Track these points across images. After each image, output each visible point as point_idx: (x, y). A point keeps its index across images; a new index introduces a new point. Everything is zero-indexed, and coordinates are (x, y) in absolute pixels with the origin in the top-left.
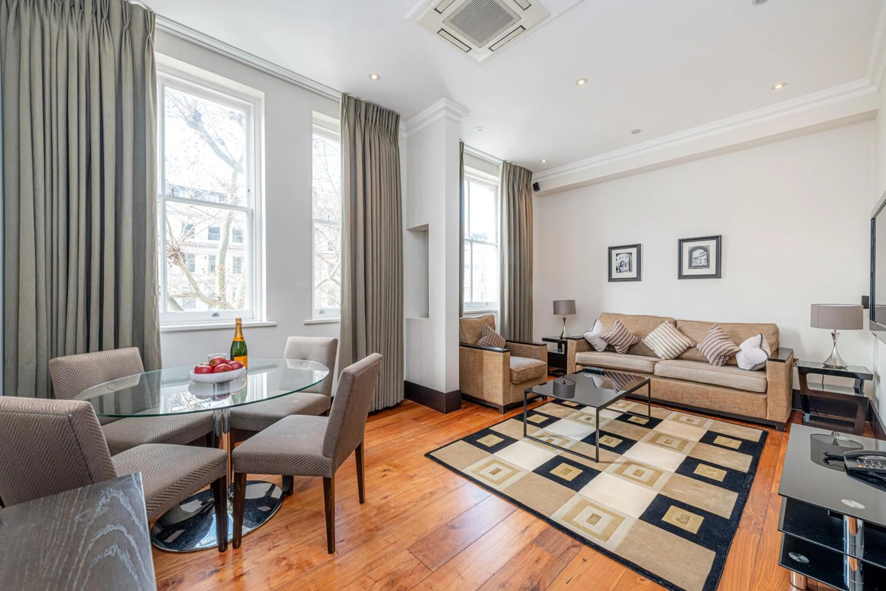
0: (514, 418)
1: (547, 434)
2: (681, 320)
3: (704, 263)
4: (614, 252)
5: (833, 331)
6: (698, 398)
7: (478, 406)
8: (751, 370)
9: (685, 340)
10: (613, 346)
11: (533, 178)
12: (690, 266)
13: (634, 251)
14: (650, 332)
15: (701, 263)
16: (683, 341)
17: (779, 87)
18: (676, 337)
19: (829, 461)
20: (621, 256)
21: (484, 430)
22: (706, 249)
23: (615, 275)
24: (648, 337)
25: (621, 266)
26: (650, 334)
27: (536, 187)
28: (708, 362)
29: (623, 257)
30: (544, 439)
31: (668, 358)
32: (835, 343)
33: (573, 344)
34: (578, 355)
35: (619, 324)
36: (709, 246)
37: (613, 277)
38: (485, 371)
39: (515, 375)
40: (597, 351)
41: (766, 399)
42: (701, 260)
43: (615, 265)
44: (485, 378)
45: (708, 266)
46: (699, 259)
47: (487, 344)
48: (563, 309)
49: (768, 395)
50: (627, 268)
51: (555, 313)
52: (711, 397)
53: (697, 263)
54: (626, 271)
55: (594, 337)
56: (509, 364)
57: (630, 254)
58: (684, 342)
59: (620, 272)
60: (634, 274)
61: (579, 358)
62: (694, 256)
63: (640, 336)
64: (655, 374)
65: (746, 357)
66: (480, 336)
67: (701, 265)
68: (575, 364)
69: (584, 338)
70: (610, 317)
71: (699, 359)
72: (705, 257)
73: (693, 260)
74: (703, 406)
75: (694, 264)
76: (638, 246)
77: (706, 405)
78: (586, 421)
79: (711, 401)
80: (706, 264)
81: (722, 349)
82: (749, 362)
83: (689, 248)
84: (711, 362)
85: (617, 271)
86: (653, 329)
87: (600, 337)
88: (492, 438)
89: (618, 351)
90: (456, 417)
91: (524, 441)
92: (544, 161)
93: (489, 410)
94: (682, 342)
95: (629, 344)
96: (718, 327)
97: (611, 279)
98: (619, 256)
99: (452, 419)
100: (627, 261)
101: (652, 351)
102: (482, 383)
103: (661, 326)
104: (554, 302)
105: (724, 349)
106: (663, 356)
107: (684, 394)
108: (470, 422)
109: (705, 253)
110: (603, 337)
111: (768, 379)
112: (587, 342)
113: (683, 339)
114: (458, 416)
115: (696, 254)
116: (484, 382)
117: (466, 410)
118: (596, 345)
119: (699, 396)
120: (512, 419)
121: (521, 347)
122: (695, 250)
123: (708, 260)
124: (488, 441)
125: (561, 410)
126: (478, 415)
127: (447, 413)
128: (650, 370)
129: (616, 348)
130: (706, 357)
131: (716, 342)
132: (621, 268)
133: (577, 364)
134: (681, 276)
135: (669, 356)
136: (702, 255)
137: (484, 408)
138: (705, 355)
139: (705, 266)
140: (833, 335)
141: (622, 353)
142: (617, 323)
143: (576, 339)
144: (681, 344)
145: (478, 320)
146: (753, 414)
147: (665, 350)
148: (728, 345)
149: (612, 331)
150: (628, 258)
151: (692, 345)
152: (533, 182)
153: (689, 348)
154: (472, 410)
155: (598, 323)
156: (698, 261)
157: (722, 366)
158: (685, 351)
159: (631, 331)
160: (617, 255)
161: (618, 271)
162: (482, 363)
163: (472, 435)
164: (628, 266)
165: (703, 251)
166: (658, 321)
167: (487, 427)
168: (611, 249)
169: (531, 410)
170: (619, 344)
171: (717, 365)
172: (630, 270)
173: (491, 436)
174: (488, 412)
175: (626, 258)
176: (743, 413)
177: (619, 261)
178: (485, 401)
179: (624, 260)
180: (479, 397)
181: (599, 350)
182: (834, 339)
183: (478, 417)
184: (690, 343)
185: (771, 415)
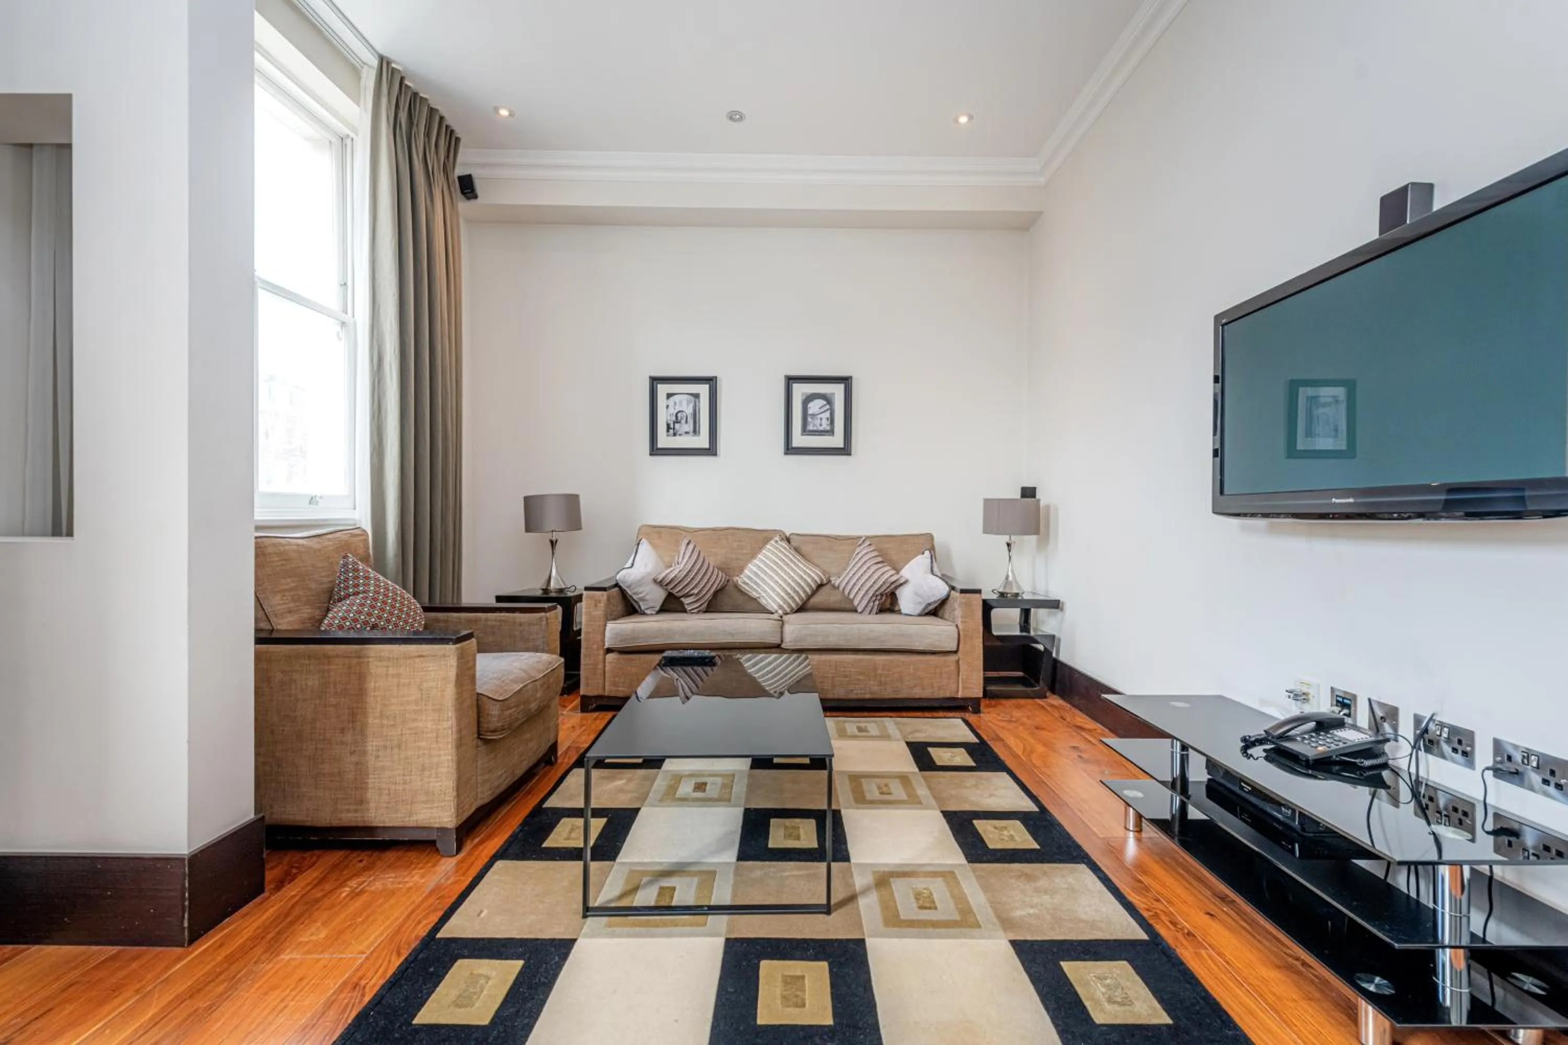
0: (501, 854)
1: (644, 873)
2: (797, 535)
3: (825, 426)
4: (663, 389)
5: (1006, 538)
6: (859, 680)
7: (335, 857)
8: (920, 615)
9: (814, 572)
10: (678, 598)
11: (460, 159)
12: (805, 431)
13: (703, 390)
14: (748, 561)
15: (821, 425)
16: (813, 575)
17: (963, 120)
18: (798, 566)
19: (1249, 752)
20: (676, 398)
21: (416, 952)
22: (828, 399)
23: (664, 441)
24: (746, 571)
25: (677, 421)
26: (750, 565)
27: (467, 187)
28: (856, 611)
29: (681, 402)
30: (647, 897)
31: (788, 610)
32: (1010, 557)
33: (597, 602)
34: (613, 628)
35: (691, 547)
36: (833, 394)
37: (660, 445)
38: (373, 720)
39: (494, 711)
40: (644, 614)
41: (958, 662)
42: (821, 419)
43: (663, 418)
44: (372, 745)
45: (831, 432)
46: (819, 417)
47: (366, 623)
48: (553, 517)
49: (959, 653)
50: (689, 427)
51: (528, 529)
52: (881, 675)
53: (814, 425)
54: (687, 433)
55: (640, 582)
56: (473, 678)
57: (696, 396)
58: (811, 575)
59: (675, 435)
60: (702, 441)
61: (616, 635)
62: (810, 412)
63: (729, 570)
64: (783, 646)
65: (917, 594)
66: (330, 597)
67: (821, 428)
68: (602, 652)
69: (616, 585)
70: (659, 533)
71: (837, 606)
72: (828, 414)
73: (809, 419)
74: (867, 696)
75: (810, 427)
76: (711, 381)
77: (872, 693)
78: (699, 795)
79: (880, 683)
80: (828, 428)
81: (881, 583)
82: (920, 600)
83: (803, 394)
84: (860, 610)
85: (668, 431)
86: (753, 556)
87: (655, 581)
88: (474, 978)
89: (689, 608)
90: (256, 939)
91: (592, 935)
92: (504, 113)
93: (390, 856)
94: (808, 575)
95: (712, 591)
96: (867, 543)
97: (655, 451)
98: (672, 399)
99: (231, 959)
100: (689, 410)
101: (755, 600)
102: (361, 769)
103: (768, 546)
104: (526, 499)
105: (884, 583)
106: (781, 607)
107: (837, 679)
108: (337, 938)
109: (828, 407)
110: (660, 578)
111: (960, 627)
112: (623, 593)
113: (811, 570)
114: (266, 929)
115: (815, 406)
116: (371, 761)
117: (292, 891)
118: (643, 599)
119: (861, 677)
120: (499, 864)
121: (476, 621)
122: (812, 400)
123: (832, 421)
124: (462, 1001)
125: (619, 783)
126: (355, 895)
127: (195, 936)
128: (775, 640)
129: (686, 601)
130: (852, 601)
131: (871, 571)
132: (677, 426)
133: (609, 651)
134: (789, 449)
135: (789, 606)
136: (823, 410)
137: (365, 857)
138: (851, 597)
139: (828, 431)
140: (1009, 545)
141: (699, 612)
142: (688, 543)
143: (604, 589)
144: (809, 581)
145: (313, 543)
146: (942, 692)
147: (783, 594)
148: (887, 574)
149: (680, 566)
150: (691, 406)
151: (825, 582)
152: (459, 171)
153: (820, 586)
154: (322, 880)
155: (645, 547)
156: (818, 422)
157: (876, 614)
158: (814, 592)
159: (712, 561)
160: (669, 396)
161: (671, 431)
162: (360, 693)
163: (378, 1001)
164: (691, 421)
165: (825, 403)
166: (761, 538)
167: (422, 930)
168: (655, 381)
169: (538, 810)
170: (696, 591)
171: (870, 613)
172: (696, 431)
173: (463, 968)
174: (392, 866)
175: (688, 404)
176: (926, 693)
177: (672, 411)
178: (371, 830)
179: (684, 408)
180: (348, 817)
181: (648, 612)
182: (1010, 551)
183: (358, 903)
184: (822, 575)
185: (964, 688)
